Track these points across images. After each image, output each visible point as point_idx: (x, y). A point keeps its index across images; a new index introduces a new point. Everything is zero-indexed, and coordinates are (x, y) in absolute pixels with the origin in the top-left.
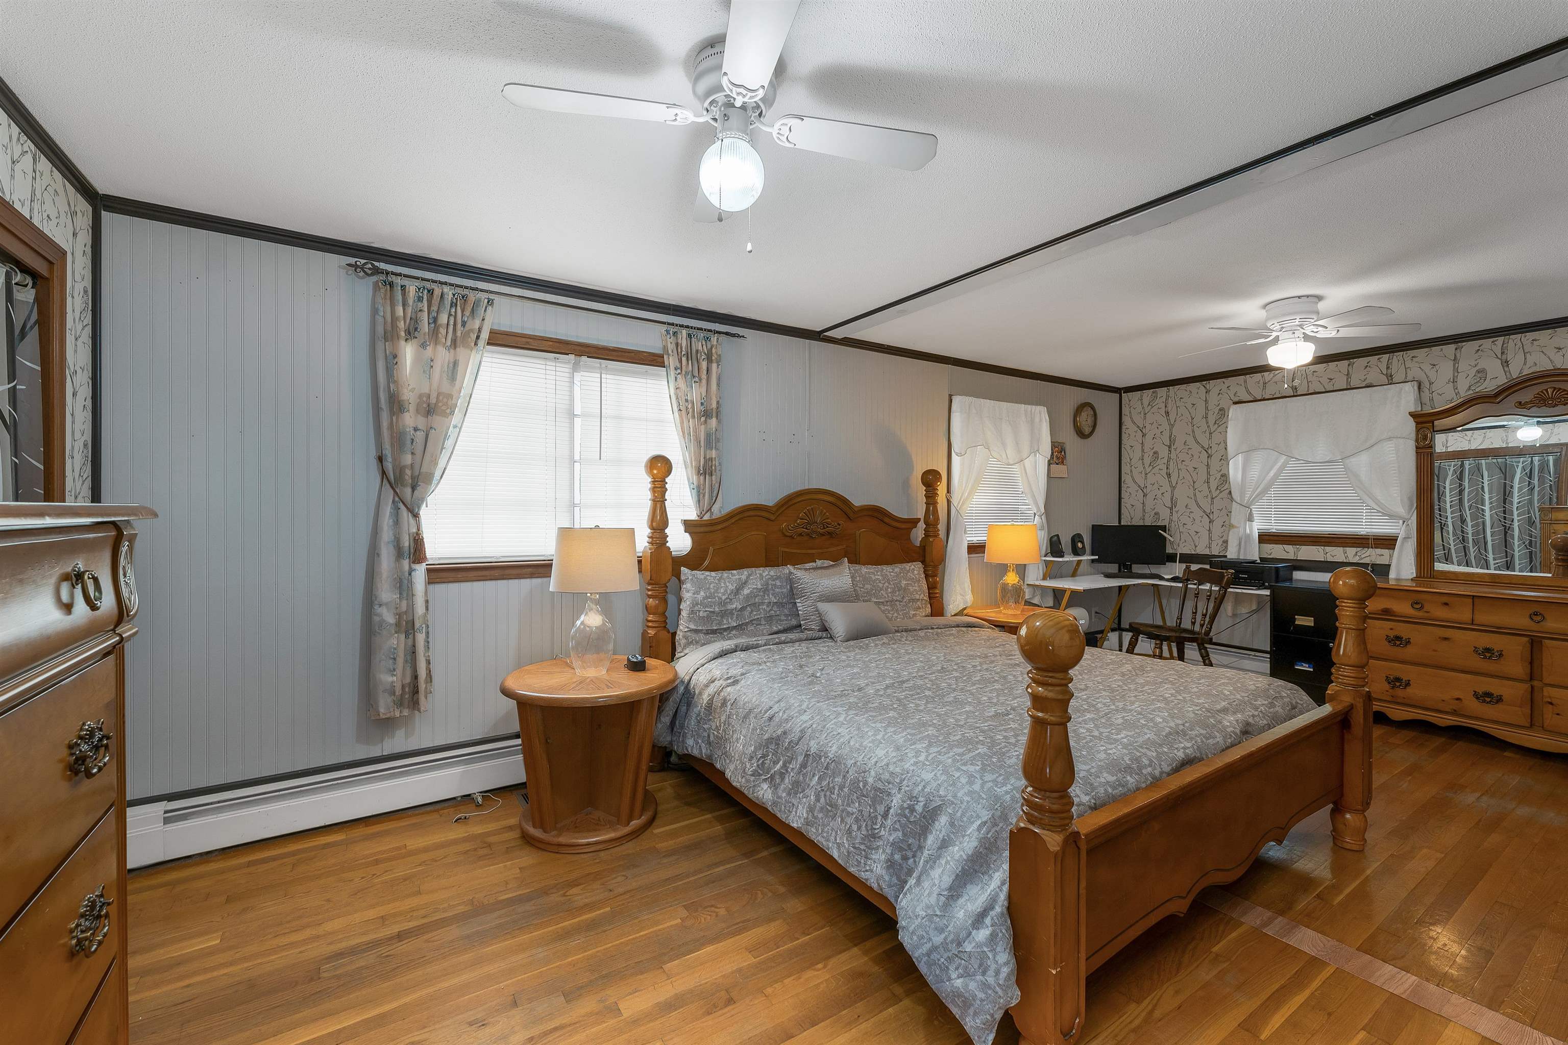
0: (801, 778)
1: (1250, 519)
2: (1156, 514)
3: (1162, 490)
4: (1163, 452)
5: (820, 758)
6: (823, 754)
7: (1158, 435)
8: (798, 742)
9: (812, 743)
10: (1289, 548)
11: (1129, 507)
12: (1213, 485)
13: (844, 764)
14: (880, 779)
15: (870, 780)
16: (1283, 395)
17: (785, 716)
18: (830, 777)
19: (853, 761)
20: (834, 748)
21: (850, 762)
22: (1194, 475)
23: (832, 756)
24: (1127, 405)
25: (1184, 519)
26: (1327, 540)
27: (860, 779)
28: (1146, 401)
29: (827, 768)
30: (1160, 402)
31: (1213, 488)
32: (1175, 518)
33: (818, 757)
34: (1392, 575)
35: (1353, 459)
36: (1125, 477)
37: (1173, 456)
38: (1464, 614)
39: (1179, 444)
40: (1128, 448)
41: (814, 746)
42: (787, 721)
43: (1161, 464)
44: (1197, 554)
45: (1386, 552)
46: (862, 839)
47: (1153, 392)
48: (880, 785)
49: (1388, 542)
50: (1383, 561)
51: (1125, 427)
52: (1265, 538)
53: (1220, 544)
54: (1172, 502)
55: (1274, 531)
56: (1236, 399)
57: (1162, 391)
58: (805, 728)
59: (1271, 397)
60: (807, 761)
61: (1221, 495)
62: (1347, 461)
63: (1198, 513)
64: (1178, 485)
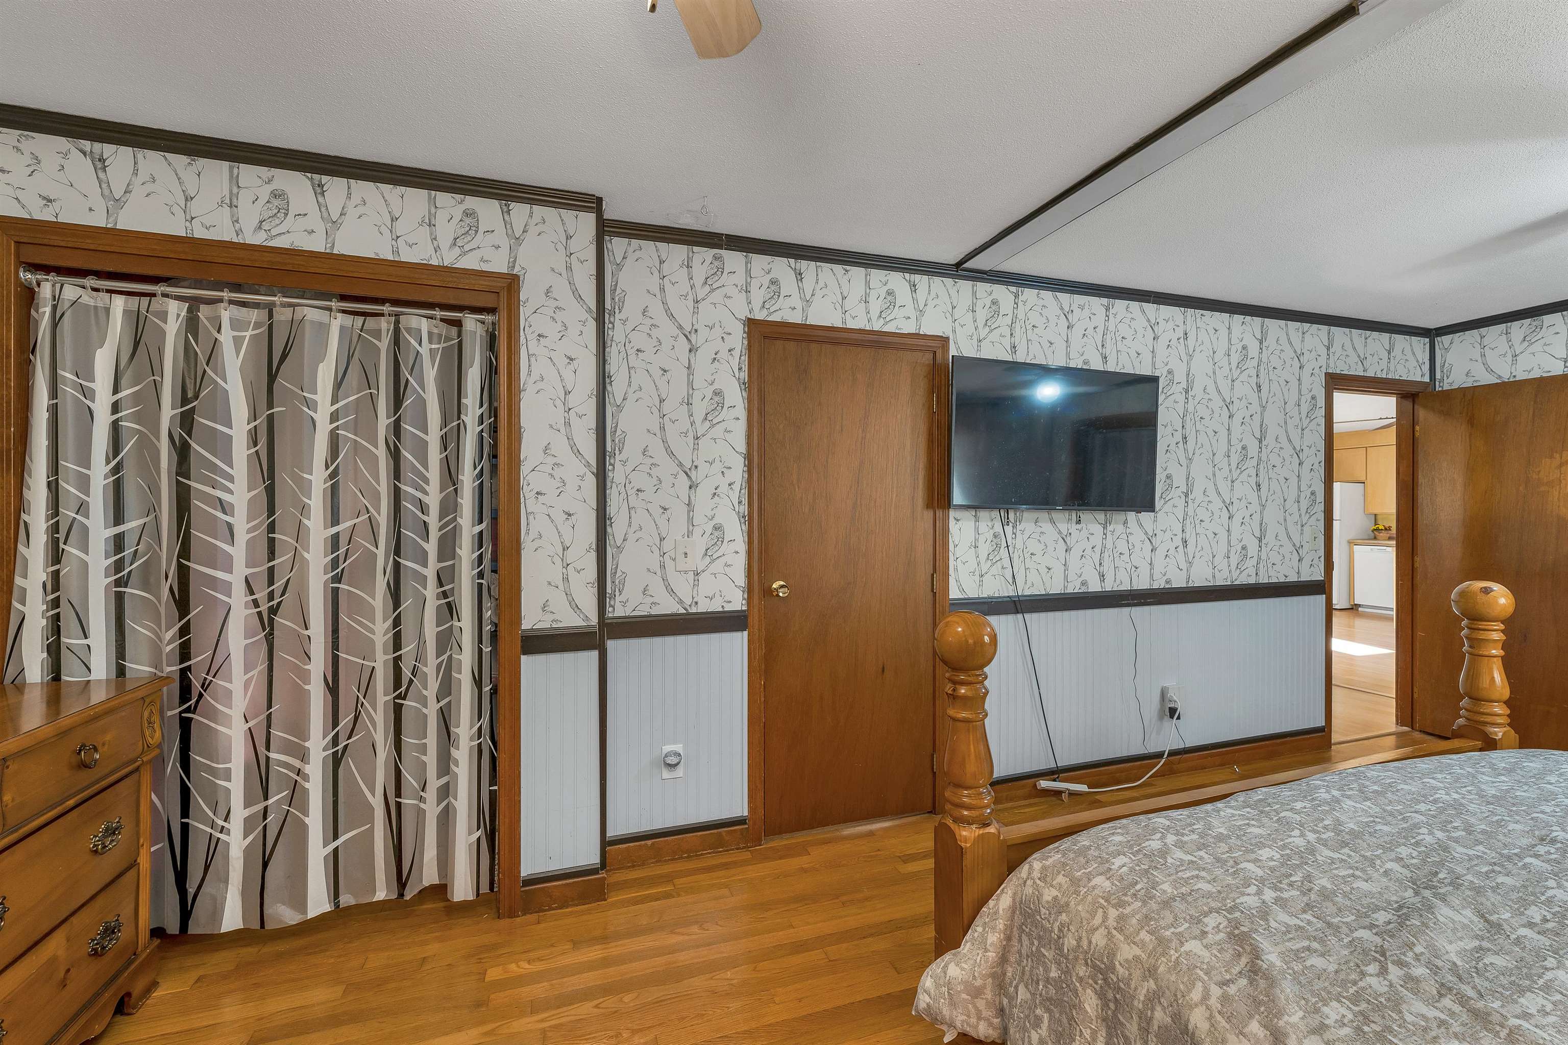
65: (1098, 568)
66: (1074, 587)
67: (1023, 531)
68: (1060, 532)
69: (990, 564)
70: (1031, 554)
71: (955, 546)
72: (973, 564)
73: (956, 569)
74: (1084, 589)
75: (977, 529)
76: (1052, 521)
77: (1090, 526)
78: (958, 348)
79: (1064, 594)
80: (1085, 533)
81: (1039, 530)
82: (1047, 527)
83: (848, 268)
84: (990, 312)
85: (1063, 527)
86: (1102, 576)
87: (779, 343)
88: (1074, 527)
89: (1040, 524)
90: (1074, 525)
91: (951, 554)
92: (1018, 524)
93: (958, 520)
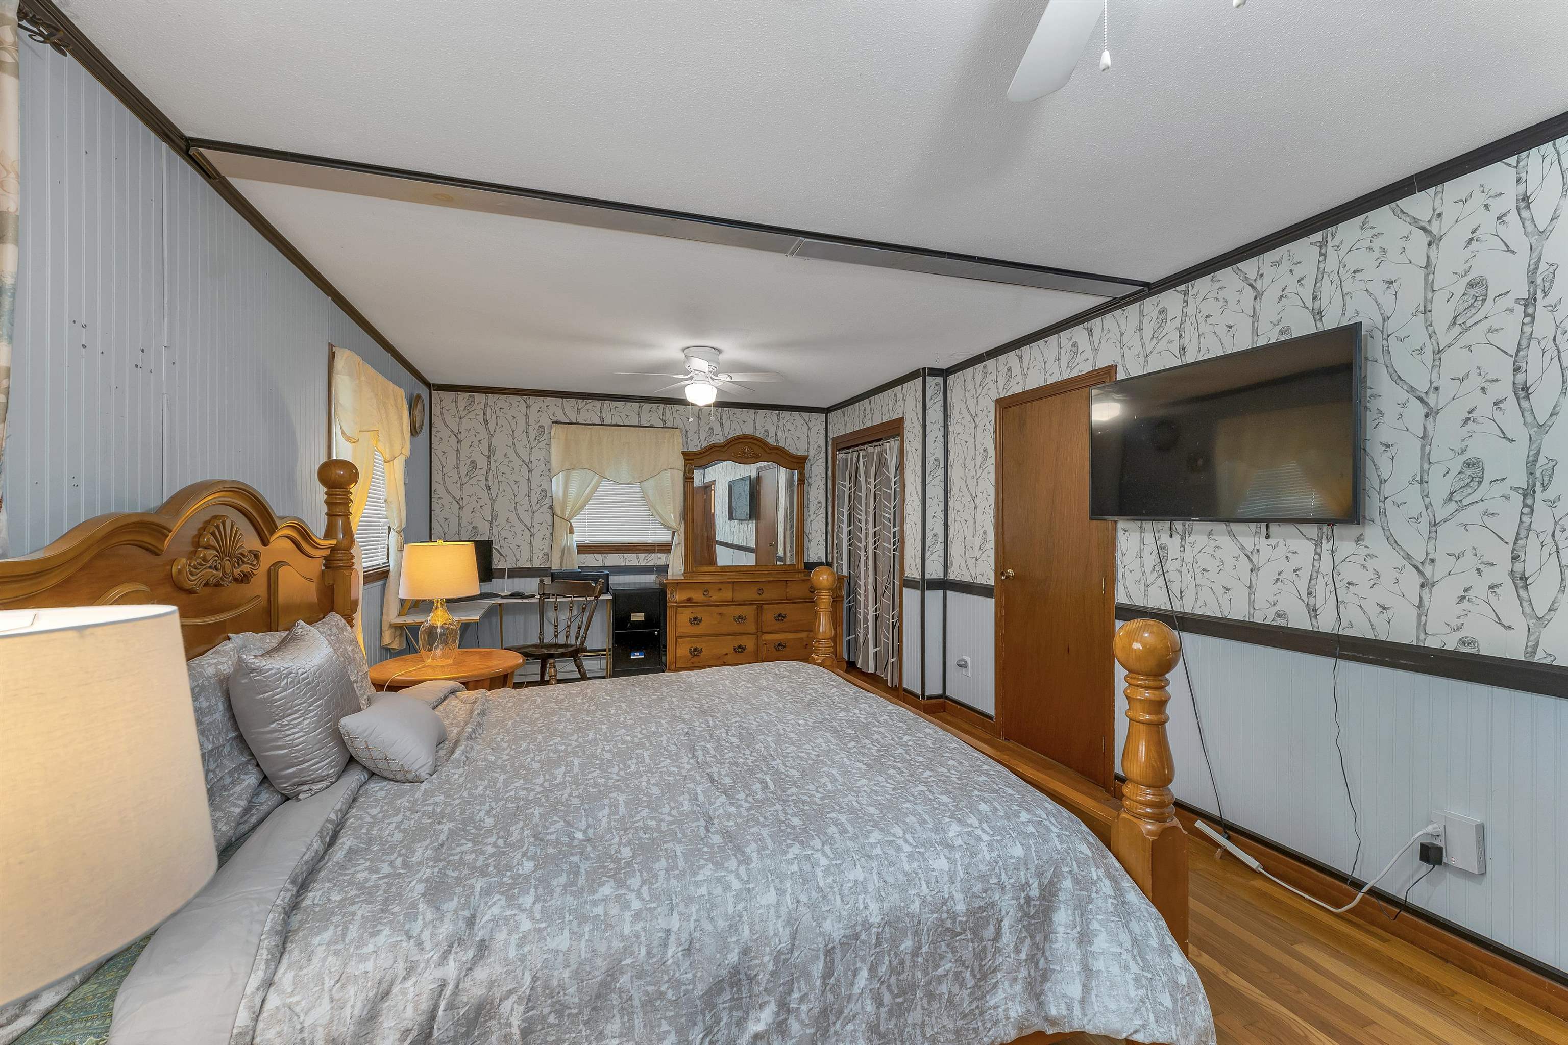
0: (830, 996)
1: (571, 531)
2: (473, 528)
3: (481, 502)
4: (482, 462)
5: (857, 936)
6: (859, 928)
7: (476, 443)
8: (793, 945)
9: (827, 925)
10: (598, 556)
11: (442, 521)
12: (534, 499)
13: (907, 915)
14: (974, 896)
15: (961, 907)
16: (594, 422)
17: (721, 923)
18: (889, 952)
19: (917, 903)
20: (874, 906)
21: (915, 907)
22: (515, 488)
23: (879, 919)
24: (438, 405)
25: (504, 533)
26: (627, 548)
27: (945, 916)
28: (462, 404)
29: (878, 944)
30: (478, 408)
31: (534, 502)
32: (495, 532)
33: (851, 941)
34: (670, 572)
35: (645, 483)
36: (437, 487)
37: (493, 467)
38: (728, 595)
39: (499, 455)
40: (440, 454)
41: (834, 929)
42: (733, 928)
43: (480, 473)
44: (519, 568)
45: (663, 555)
46: (971, 994)
47: (470, 396)
48: (978, 903)
49: (665, 548)
50: (661, 562)
51: (436, 429)
52: (583, 549)
53: (540, 557)
54: (492, 516)
55: (588, 542)
56: (555, 419)
57: (480, 397)
58: (789, 913)
59: (584, 422)
60: (832, 961)
61: (542, 510)
62: (642, 484)
63: (519, 527)
64: (497, 498)
65: (1305, 597)
66: (1264, 615)
67: (1192, 545)
68: (1242, 548)
69: (1156, 575)
70: (1203, 570)
71: (1124, 555)
72: (1138, 574)
73: (1124, 577)
74: (1279, 622)
75: (1142, 540)
76: (1232, 535)
77: (1289, 542)
78: (1126, 371)
79: (1249, 622)
80: (1281, 551)
81: (1212, 544)
82: (1224, 540)
83: (1047, 339)
84: (1158, 323)
85: (1248, 542)
86: (1313, 611)
87: (1010, 409)
88: (1263, 543)
89: (1214, 537)
90: (1263, 539)
91: (1119, 562)
92: (1187, 536)
93: (1125, 531)
